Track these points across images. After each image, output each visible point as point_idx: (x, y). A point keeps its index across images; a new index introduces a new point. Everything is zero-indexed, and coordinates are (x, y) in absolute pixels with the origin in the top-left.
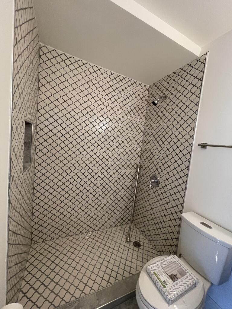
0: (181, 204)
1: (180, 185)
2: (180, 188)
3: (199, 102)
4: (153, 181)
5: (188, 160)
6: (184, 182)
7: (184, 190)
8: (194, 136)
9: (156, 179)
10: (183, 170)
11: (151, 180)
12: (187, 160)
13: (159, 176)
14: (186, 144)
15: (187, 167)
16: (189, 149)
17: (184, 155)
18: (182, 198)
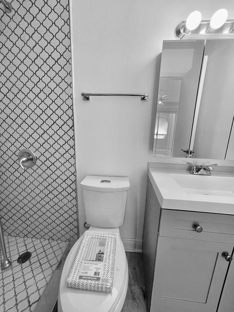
0: (73, 174)
1: (66, 152)
2: (67, 156)
3: (70, 32)
4: (24, 159)
5: (71, 118)
6: (71, 147)
7: (73, 156)
8: (72, 84)
9: (29, 154)
10: (67, 133)
11: (19, 159)
12: (69, 118)
13: (32, 150)
14: (64, 96)
15: (71, 127)
16: (69, 102)
17: (65, 111)
18: (73, 166)
